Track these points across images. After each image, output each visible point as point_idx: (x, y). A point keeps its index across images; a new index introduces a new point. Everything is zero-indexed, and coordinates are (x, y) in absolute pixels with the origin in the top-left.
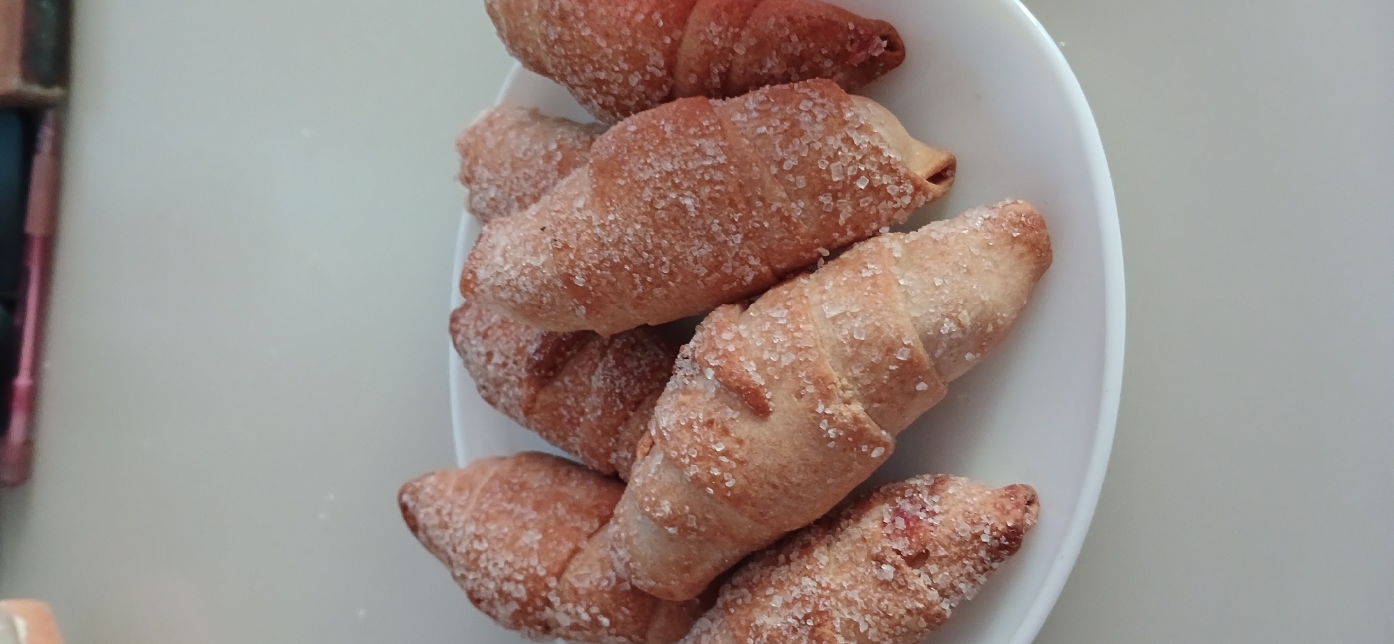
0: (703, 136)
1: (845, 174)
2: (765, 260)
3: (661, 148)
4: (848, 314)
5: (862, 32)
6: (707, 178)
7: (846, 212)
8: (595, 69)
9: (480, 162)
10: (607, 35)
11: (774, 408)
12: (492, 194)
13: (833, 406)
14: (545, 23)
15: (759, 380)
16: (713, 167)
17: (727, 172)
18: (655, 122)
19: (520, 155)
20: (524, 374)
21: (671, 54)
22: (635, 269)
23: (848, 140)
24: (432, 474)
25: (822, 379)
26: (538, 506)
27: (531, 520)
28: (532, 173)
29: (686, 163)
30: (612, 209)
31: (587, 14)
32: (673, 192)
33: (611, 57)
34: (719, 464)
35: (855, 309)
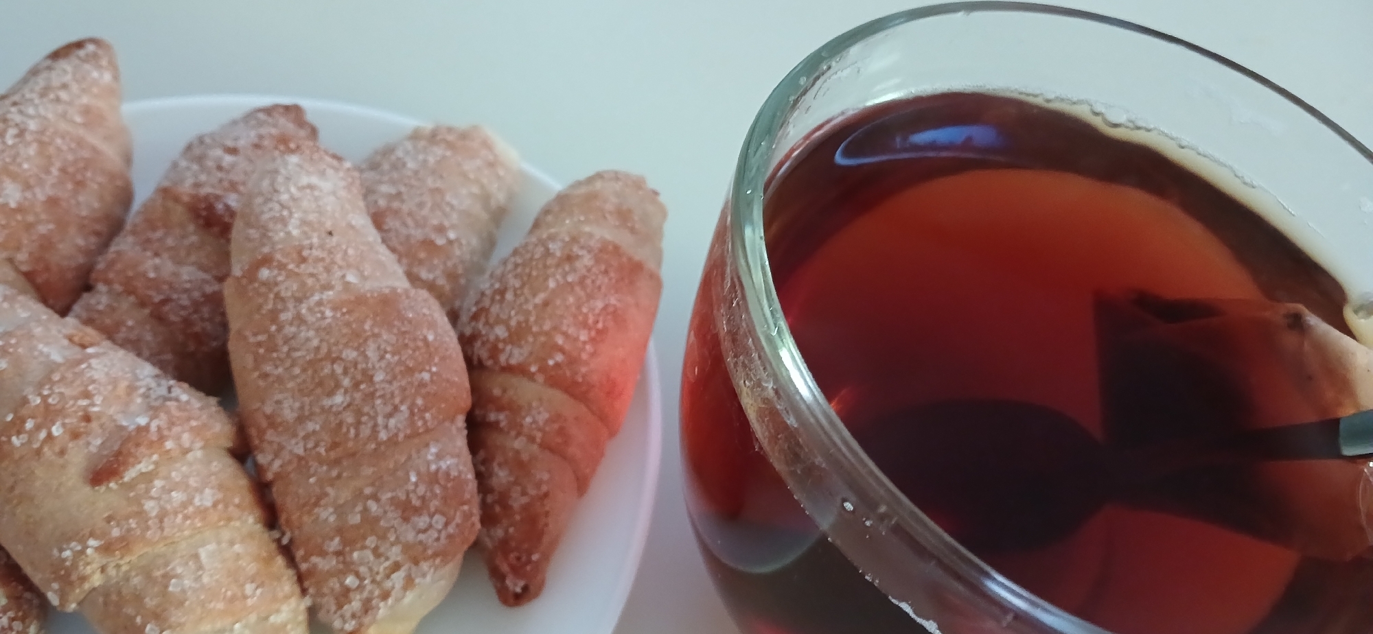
0: (412, 414)
1: (361, 564)
2: (278, 476)
3: (403, 368)
4: (200, 573)
5: (528, 568)
6: (364, 419)
7: (323, 564)
8: (515, 290)
9: (448, 153)
10: (546, 304)
11: (98, 491)
12: (411, 165)
13: (96, 556)
14: (567, 239)
15: (129, 475)
16: (375, 425)
17: (369, 439)
18: (437, 360)
19: (448, 198)
20: (204, 191)
21: (520, 370)
22: (271, 337)
23: (396, 567)
24: (116, 78)
25: (127, 544)
26: (52, 202)
27: (34, 195)
28: (425, 212)
29: (381, 397)
30: (338, 315)
31: (571, 285)
32: (351, 381)
33: (525, 307)
34: (38, 428)
35: (206, 579)
